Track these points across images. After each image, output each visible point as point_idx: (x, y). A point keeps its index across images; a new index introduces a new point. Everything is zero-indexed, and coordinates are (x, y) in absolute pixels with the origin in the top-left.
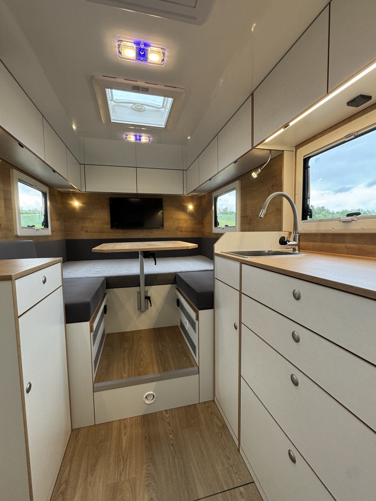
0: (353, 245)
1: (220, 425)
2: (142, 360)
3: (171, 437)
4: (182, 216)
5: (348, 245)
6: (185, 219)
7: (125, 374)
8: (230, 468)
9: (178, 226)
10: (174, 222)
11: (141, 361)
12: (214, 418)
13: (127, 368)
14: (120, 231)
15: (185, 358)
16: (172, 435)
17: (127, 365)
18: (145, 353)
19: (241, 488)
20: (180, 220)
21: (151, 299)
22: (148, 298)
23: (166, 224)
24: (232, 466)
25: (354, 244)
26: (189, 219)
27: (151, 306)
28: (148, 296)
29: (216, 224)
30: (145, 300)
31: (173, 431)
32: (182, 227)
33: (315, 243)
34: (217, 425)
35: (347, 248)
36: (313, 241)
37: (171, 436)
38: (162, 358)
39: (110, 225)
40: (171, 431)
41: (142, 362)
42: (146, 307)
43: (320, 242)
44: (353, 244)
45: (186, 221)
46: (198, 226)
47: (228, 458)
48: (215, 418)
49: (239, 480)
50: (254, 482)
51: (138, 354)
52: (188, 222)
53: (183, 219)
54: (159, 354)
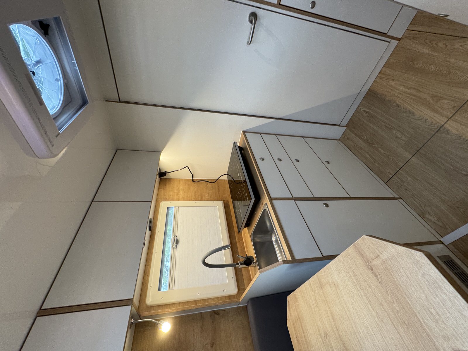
8: (402, 184)
12: (438, 221)
19: (391, 176)
24: (402, 185)
34: (430, 215)
47: (407, 190)
49: (394, 180)
50: (386, 183)
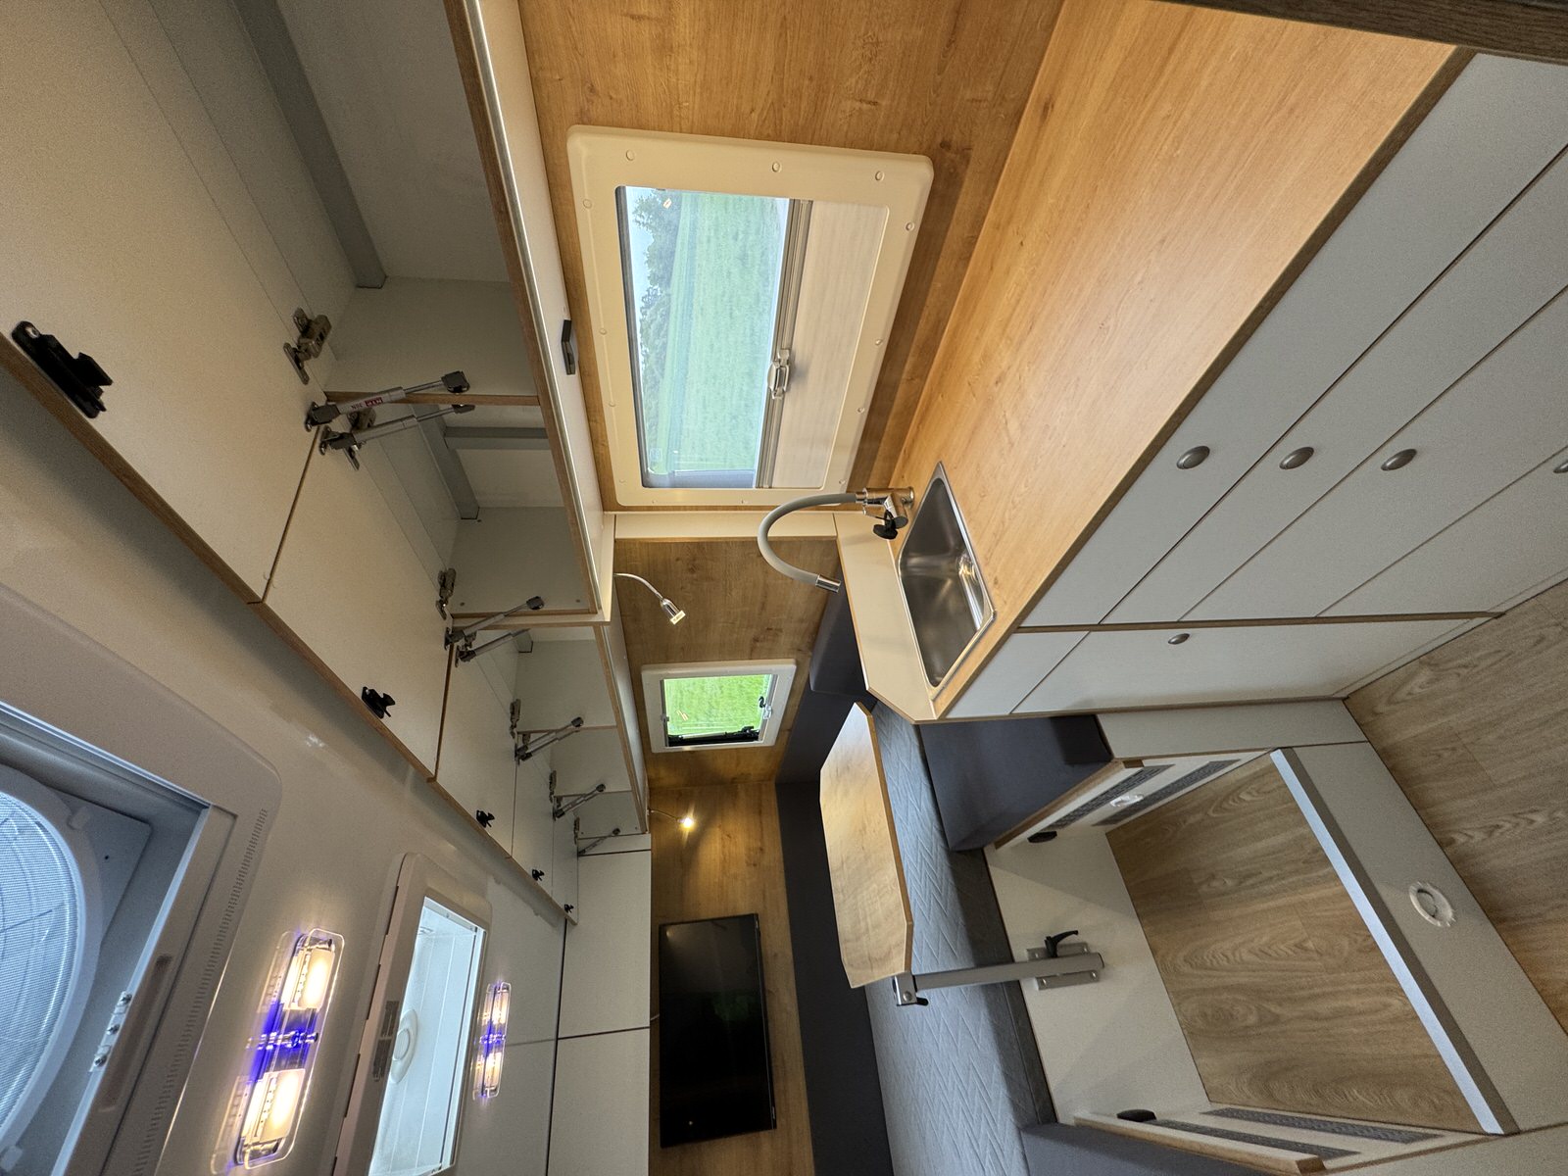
0: (908, 367)
1: (1425, 675)
2: (1300, 946)
3: (1544, 820)
4: (713, 852)
5: (904, 376)
6: (722, 839)
7: (1386, 1006)
9: (748, 865)
10: (735, 877)
11: (1306, 950)
12: (1410, 694)
13: (1355, 1003)
14: (778, 1086)
15: (1244, 796)
16: (1533, 817)
17: (1338, 1004)
18: (1265, 939)
20: (727, 858)
21: (1052, 936)
22: (1053, 946)
23: (744, 909)
25: (906, 361)
26: (720, 827)
27: (1076, 933)
28: (1044, 945)
29: (748, 735)
30: (1062, 957)
31: (1515, 815)
32: (749, 849)
33: (880, 453)
34: (1431, 682)
35: (912, 379)
36: (874, 458)
37: (1540, 819)
38: (1266, 874)
39: (762, 1133)
40: (1514, 820)
41: (1310, 944)
42: (1077, 950)
43: (880, 442)
44: (904, 365)
45: (728, 836)
46: (742, 794)
47: (1540, 641)
48: (1407, 689)
51: (1274, 962)
52: (730, 827)
53: (724, 847)
54: (1253, 886)
